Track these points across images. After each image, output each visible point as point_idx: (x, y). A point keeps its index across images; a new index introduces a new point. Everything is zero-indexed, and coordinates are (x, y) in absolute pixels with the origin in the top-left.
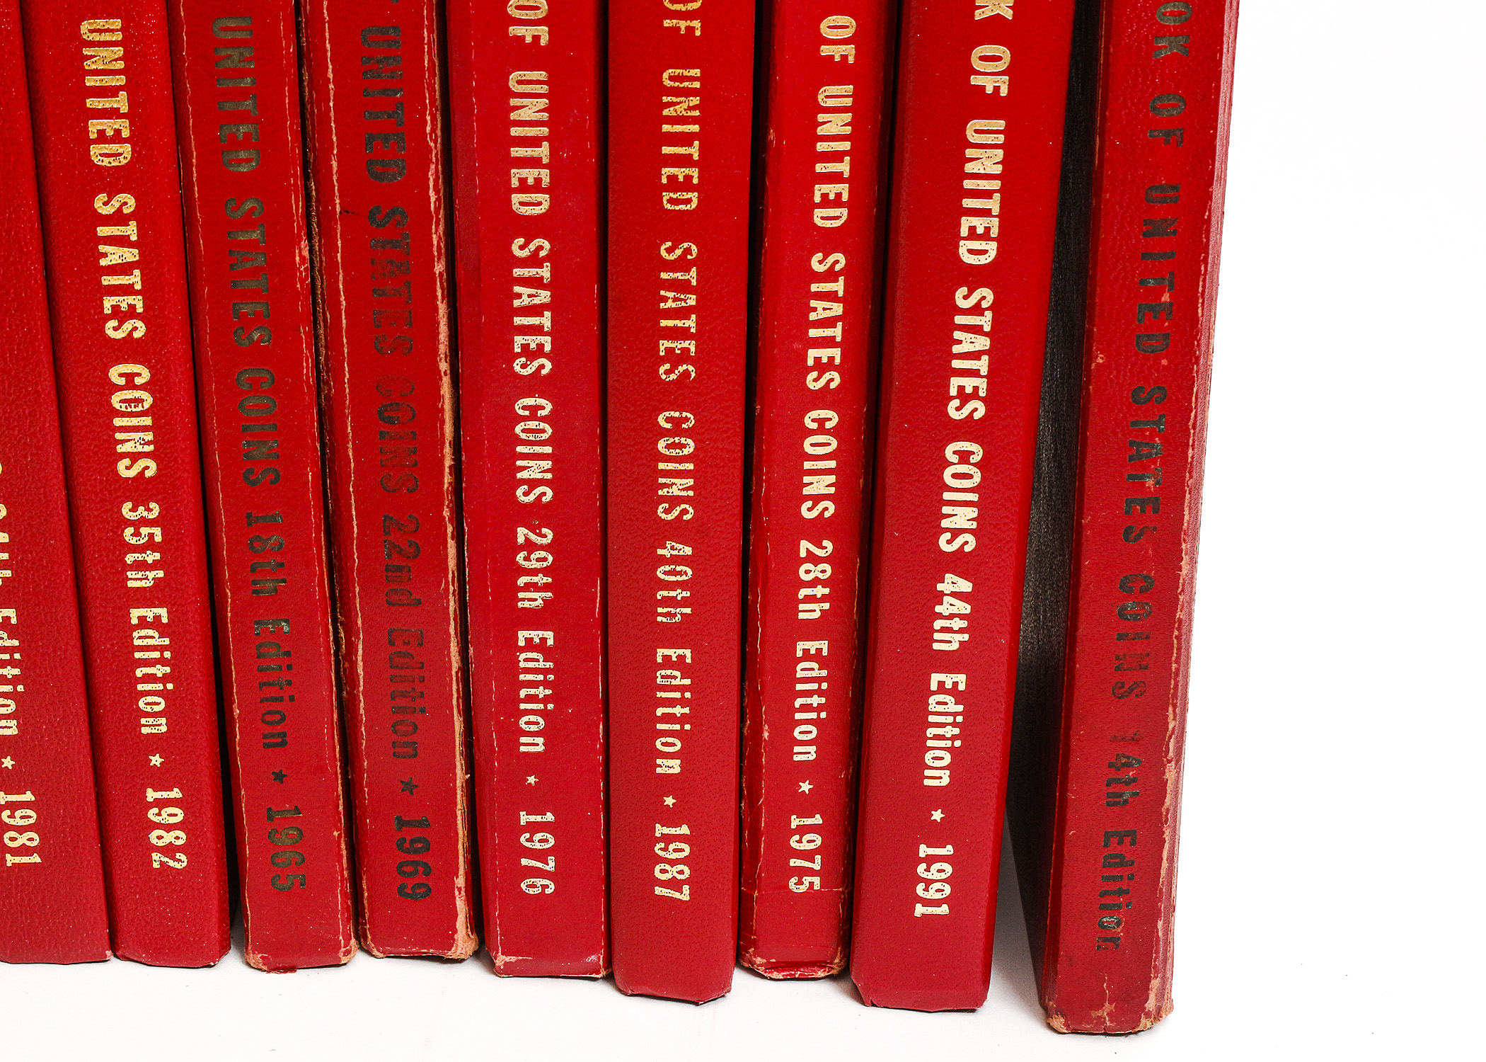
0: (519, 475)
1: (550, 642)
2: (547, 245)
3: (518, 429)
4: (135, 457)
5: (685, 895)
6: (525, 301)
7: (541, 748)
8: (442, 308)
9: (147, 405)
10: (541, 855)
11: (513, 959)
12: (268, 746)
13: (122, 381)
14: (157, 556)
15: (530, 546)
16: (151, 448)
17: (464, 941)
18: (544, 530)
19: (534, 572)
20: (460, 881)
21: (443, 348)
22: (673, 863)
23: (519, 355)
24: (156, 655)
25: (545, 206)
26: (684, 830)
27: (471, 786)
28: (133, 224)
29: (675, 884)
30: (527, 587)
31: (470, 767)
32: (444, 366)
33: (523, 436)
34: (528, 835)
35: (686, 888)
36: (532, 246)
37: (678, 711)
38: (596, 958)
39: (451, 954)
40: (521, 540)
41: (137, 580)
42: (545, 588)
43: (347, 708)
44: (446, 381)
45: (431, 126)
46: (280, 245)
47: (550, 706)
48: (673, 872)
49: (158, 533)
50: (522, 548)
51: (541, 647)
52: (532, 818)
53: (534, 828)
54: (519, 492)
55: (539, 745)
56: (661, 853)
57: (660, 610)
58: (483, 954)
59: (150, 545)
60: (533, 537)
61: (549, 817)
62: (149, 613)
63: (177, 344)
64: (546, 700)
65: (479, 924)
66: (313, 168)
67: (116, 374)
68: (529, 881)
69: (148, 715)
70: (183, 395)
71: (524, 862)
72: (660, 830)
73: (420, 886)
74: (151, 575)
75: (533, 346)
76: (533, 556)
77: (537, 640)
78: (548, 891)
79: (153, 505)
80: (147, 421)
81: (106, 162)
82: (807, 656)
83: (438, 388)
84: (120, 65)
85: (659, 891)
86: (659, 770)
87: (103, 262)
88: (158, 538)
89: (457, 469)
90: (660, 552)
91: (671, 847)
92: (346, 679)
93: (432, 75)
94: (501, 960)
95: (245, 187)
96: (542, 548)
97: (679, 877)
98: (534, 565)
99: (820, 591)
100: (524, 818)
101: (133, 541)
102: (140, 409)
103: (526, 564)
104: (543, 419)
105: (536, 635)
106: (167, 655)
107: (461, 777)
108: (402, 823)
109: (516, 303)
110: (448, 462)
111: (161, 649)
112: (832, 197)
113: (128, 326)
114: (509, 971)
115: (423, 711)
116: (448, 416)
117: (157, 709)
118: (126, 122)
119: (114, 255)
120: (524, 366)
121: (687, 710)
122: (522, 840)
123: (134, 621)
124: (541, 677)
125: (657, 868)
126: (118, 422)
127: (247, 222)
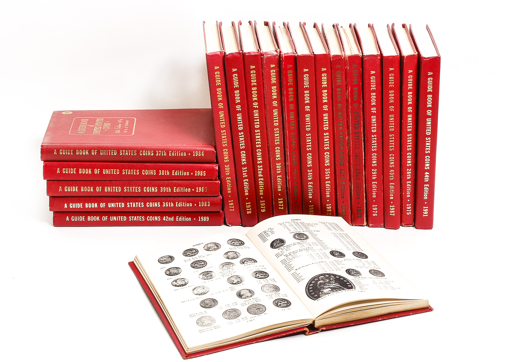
0: (372, 163)
1: (376, 183)
2: (376, 136)
3: (372, 157)
4: (327, 163)
5: (394, 215)
6: (373, 142)
7: (375, 197)
8: (363, 143)
9: (329, 157)
10: (375, 211)
11: (372, 225)
12: (342, 198)
13: (326, 154)
14: (329, 175)
15: (374, 171)
16: (329, 162)
17: (365, 223)
18: (376, 169)
19: (374, 175)
20: (365, 215)
21: (363, 148)
22: (392, 210)
23: (373, 148)
24: (329, 187)
25: (376, 131)
26: (394, 206)
27: (366, 202)
28: (328, 136)
29: (393, 213)
30: (374, 177)
31: (366, 200)
32: (363, 150)
33: (373, 158)
34: (374, 208)
35: (394, 214)
36: (374, 136)
37: (393, 191)
38: (382, 224)
39: (364, 225)
40: (373, 171)
41: (327, 178)
42: (376, 176)
43: (351, 193)
44: (363, 152)
45: (362, 122)
46: (344, 137)
47: (376, 191)
48: (392, 212)
49: (329, 172)
50: (373, 172)
51: (375, 184)
52: (374, 206)
53: (374, 207)
54: (372, 165)
55: (375, 196)
56: (391, 209)
57: (390, 178)
58: (368, 225)
59: (329, 174)
60: (374, 170)
61: (376, 206)
62: (328, 182)
63: (332, 150)
64: (376, 190)
65: (367, 221)
66: (348, 128)
67: (325, 154)
68: (374, 214)
69: (327, 195)
70: (333, 156)
71: (373, 212)
72: (391, 206)
73: (360, 216)
74: (328, 177)
75: (374, 147)
76: (374, 173)
77: (375, 183)
78: (376, 215)
79: (329, 169)
80: (329, 159)
81: (325, 129)
82: (408, 183)
83: (363, 153)
84: (328, 119)
85: (391, 214)
86: (390, 199)
87: (325, 141)
88: (329, 173)
89: (365, 163)
90: (390, 171)
91: (392, 208)
92: (351, 189)
93: (362, 117)
94: (370, 225)
95: (341, 131)
96: (375, 171)
97: (393, 212)
98: (374, 174)
99: (410, 175)
100: (373, 206)
101: (327, 173)
102: (328, 157)
103: (373, 174)
104: (375, 156)
105: (375, 182)
106: (330, 187)
107: (365, 201)
108: (357, 207)
109: (372, 142)
110: (364, 162)
111: (329, 186)
112: (410, 128)
113: (327, 148)
114: (372, 227)
115: (360, 193)
116: (364, 156)
117: (328, 194)
118: (328, 125)
119: (326, 140)
120: (373, 150)
121: (394, 191)
122: (373, 209)
123: (326, 183)
124: (375, 188)
125: (390, 211)
126: (325, 159)
127: (341, 135)
